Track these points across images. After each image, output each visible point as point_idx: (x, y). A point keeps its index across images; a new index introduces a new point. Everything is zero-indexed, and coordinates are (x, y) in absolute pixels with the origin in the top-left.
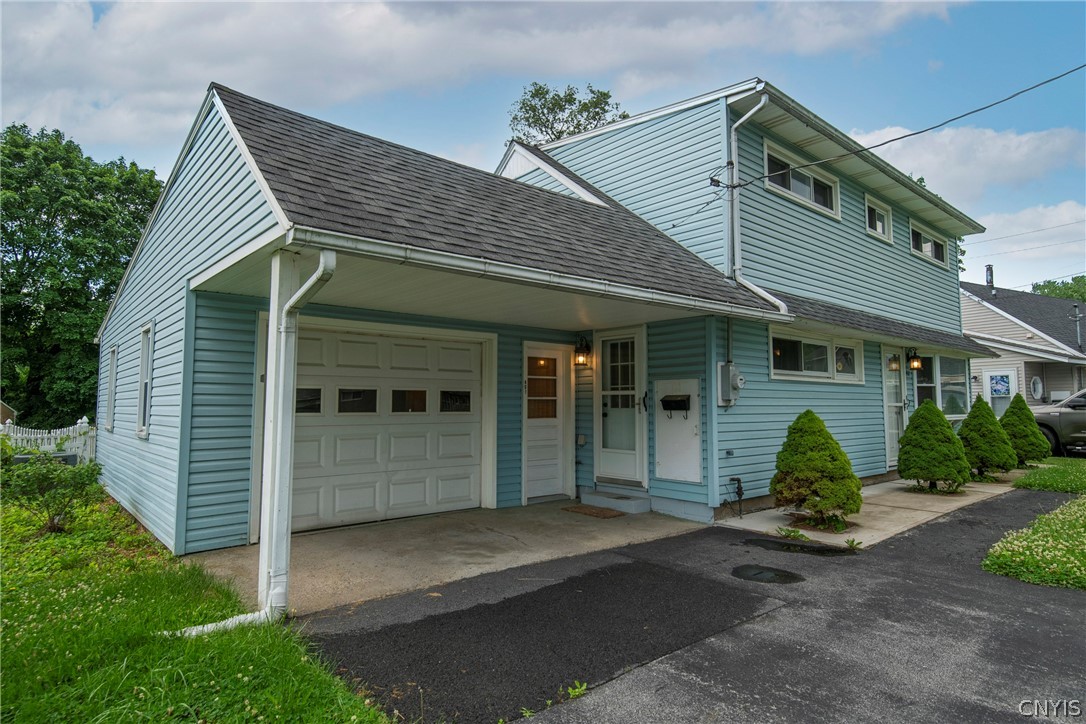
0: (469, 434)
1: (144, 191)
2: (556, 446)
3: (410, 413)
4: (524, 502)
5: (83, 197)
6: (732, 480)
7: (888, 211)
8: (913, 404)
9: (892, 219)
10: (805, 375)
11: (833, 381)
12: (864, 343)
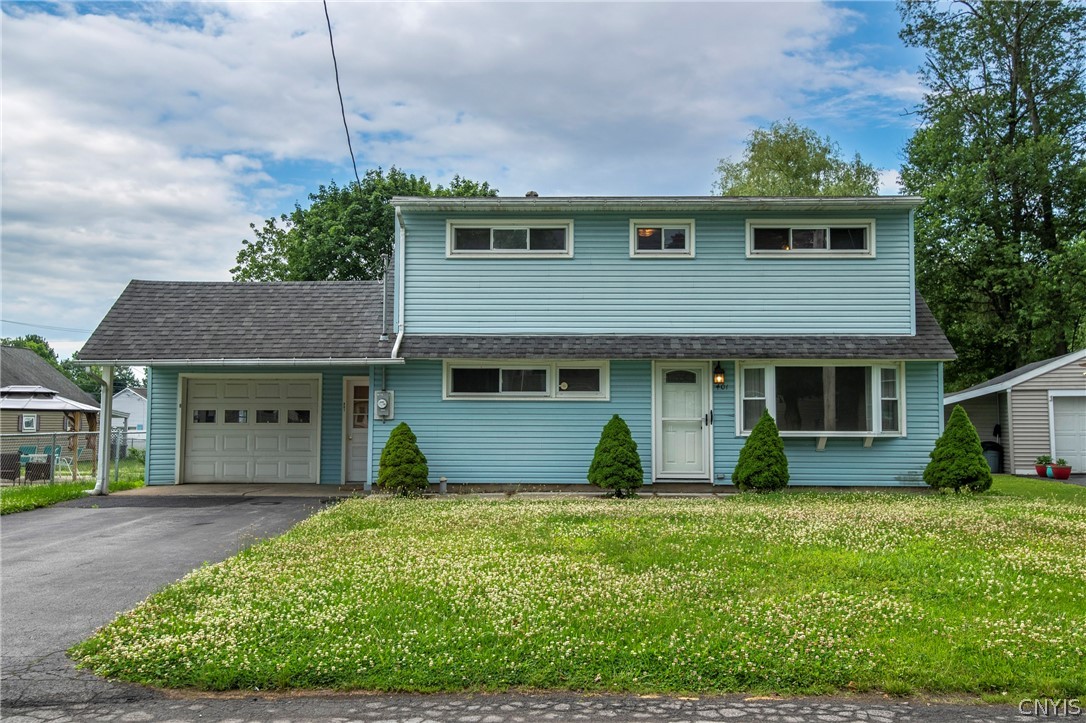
0: (308, 438)
3: (268, 423)
4: (342, 483)
7: (689, 224)
8: (732, 418)
9: (696, 231)
10: (503, 395)
11: (546, 399)
12: (611, 363)
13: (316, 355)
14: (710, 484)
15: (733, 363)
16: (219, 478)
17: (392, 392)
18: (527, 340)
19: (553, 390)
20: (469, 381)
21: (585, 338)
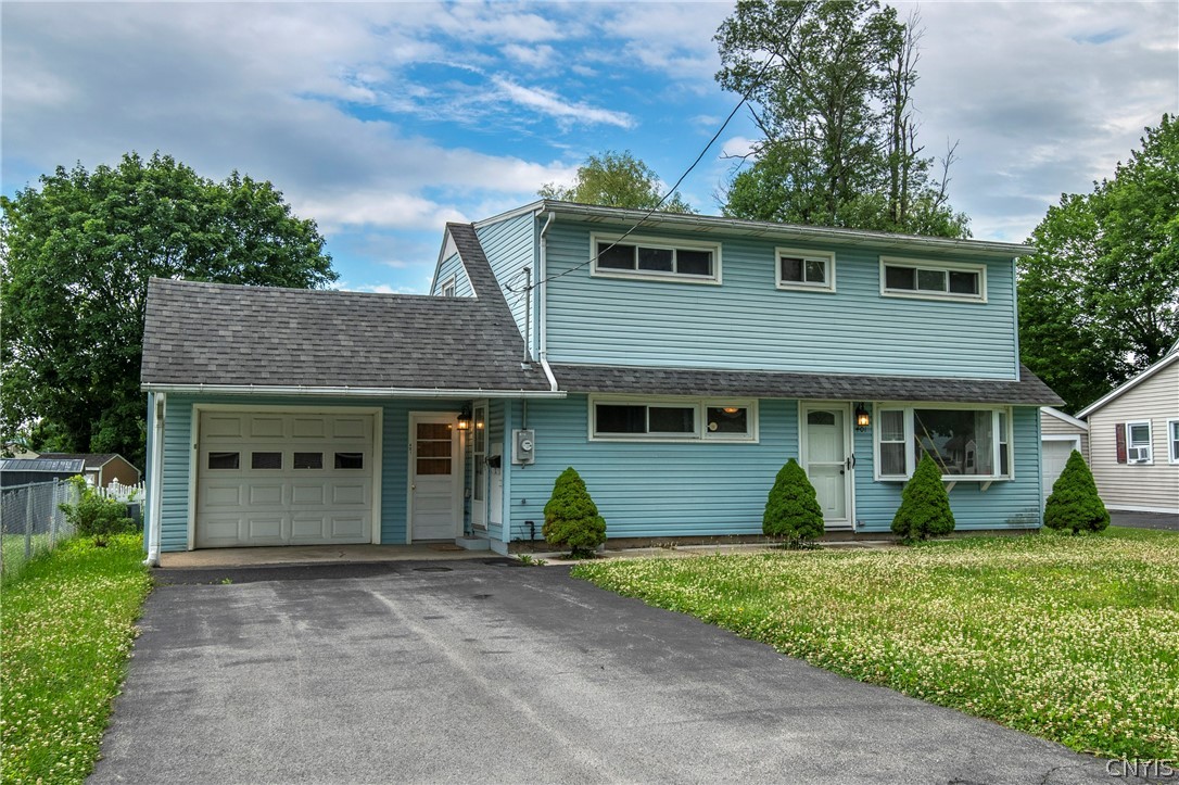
0: (361, 486)
1: (257, 211)
2: (450, 498)
3: (309, 469)
4: (409, 541)
5: (194, 229)
6: (527, 523)
7: (829, 257)
8: (870, 462)
9: (837, 265)
10: (649, 436)
11: (697, 441)
12: (761, 402)
13: (460, 385)
14: (852, 532)
15: (871, 405)
16: (243, 540)
17: (533, 431)
18: (683, 374)
19: (702, 432)
20: (616, 419)
21: (737, 374)
